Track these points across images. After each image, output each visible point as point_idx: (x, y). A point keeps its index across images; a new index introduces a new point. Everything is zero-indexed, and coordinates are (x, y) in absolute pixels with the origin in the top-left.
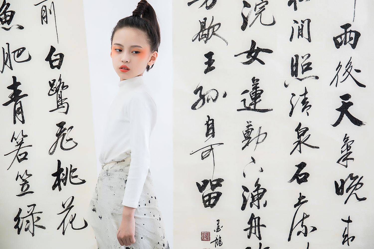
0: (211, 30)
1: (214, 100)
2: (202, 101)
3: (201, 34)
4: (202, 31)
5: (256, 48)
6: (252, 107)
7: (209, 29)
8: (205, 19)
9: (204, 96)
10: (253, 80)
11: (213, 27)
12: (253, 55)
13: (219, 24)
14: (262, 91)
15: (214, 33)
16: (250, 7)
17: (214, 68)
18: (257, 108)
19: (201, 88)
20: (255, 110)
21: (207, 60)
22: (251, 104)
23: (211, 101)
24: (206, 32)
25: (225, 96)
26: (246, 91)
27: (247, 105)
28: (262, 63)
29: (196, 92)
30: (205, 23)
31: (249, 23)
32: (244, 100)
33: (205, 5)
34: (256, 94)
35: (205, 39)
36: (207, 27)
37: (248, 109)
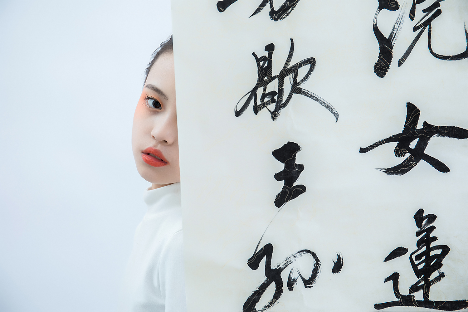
0: (288, 80)
1: (308, 283)
2: (272, 287)
3: (260, 92)
4: (261, 83)
5: (420, 126)
6: (419, 296)
7: (281, 77)
8: (270, 48)
9: (279, 271)
10: (419, 217)
11: (294, 70)
12: (413, 145)
13: (311, 62)
14: (446, 250)
15: (296, 89)
16: (396, 7)
17: (302, 189)
18: (432, 297)
19: (268, 250)
20: (426, 303)
21: (280, 167)
22: (414, 288)
23: (299, 284)
24: (273, 86)
25: (338, 266)
26: (399, 252)
27: (404, 290)
28: (442, 168)
29: (253, 263)
30: (269, 59)
31: (397, 52)
32: (395, 278)
33: (267, 8)
34: (429, 259)
35: (272, 107)
36: (276, 70)
37: (408, 301)
